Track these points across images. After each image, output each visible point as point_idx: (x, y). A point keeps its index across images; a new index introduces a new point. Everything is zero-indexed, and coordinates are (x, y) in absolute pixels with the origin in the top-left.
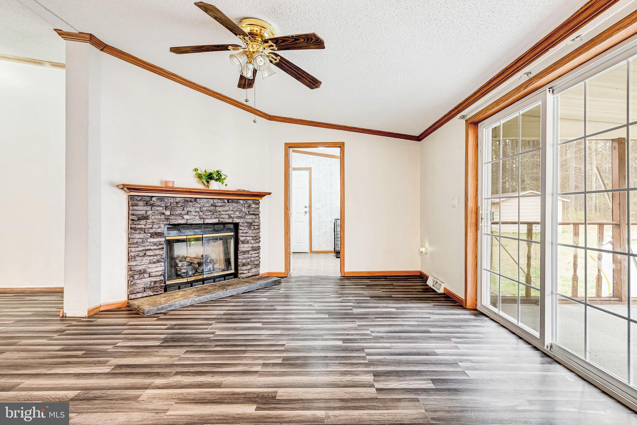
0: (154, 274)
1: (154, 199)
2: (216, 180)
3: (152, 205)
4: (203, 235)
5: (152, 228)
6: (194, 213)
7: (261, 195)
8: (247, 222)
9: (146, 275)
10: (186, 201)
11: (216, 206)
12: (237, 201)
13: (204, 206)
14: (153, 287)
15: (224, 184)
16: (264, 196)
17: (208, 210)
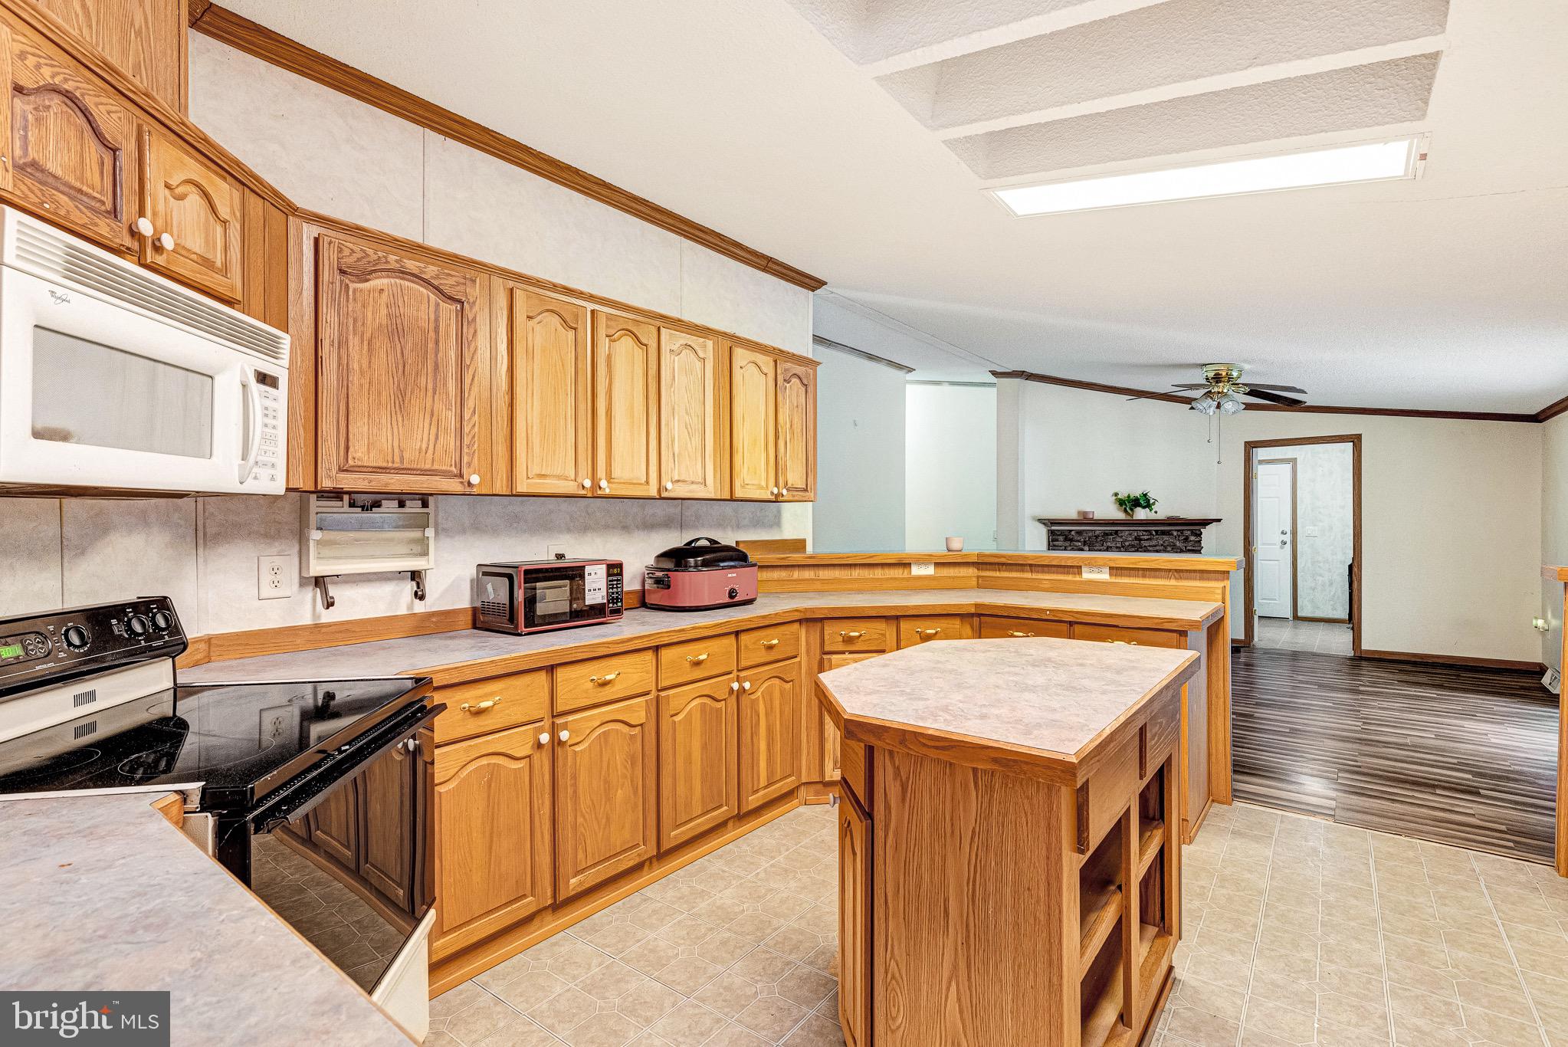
1: (1073, 533)
2: (1144, 507)
3: (1071, 540)
7: (1205, 523)
10: (1106, 534)
11: (1140, 540)
12: (1168, 533)
13: (1126, 541)
15: (1153, 511)
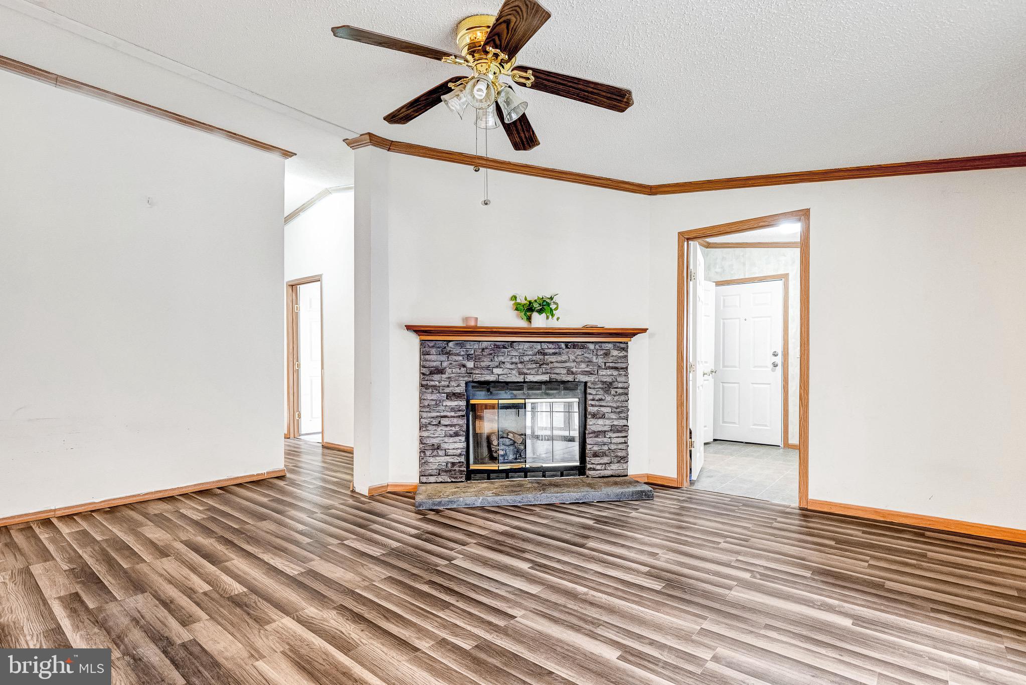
0: (451, 452)
1: (451, 344)
2: (541, 312)
3: (449, 354)
4: (525, 399)
5: (448, 386)
6: (509, 366)
7: (631, 333)
8: (601, 381)
9: (441, 453)
10: (497, 347)
11: (545, 354)
12: (583, 346)
13: (524, 355)
14: (450, 471)
15: (555, 318)
16: (634, 334)
17: (532, 361)
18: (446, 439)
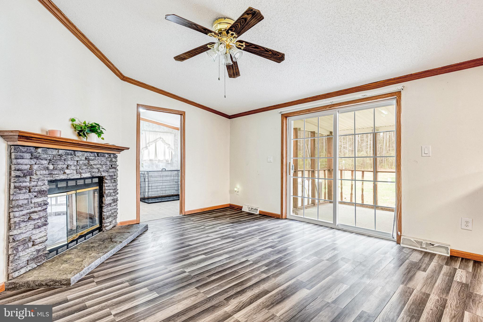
0: (38, 241)
1: (39, 150)
3: (37, 158)
4: (76, 190)
5: (36, 186)
6: (72, 167)
7: (120, 149)
8: (109, 176)
9: (30, 244)
10: (68, 154)
11: (89, 160)
12: (104, 155)
13: (80, 160)
14: (37, 257)
15: (100, 137)
16: (123, 150)
17: (83, 164)
18: (34, 232)
